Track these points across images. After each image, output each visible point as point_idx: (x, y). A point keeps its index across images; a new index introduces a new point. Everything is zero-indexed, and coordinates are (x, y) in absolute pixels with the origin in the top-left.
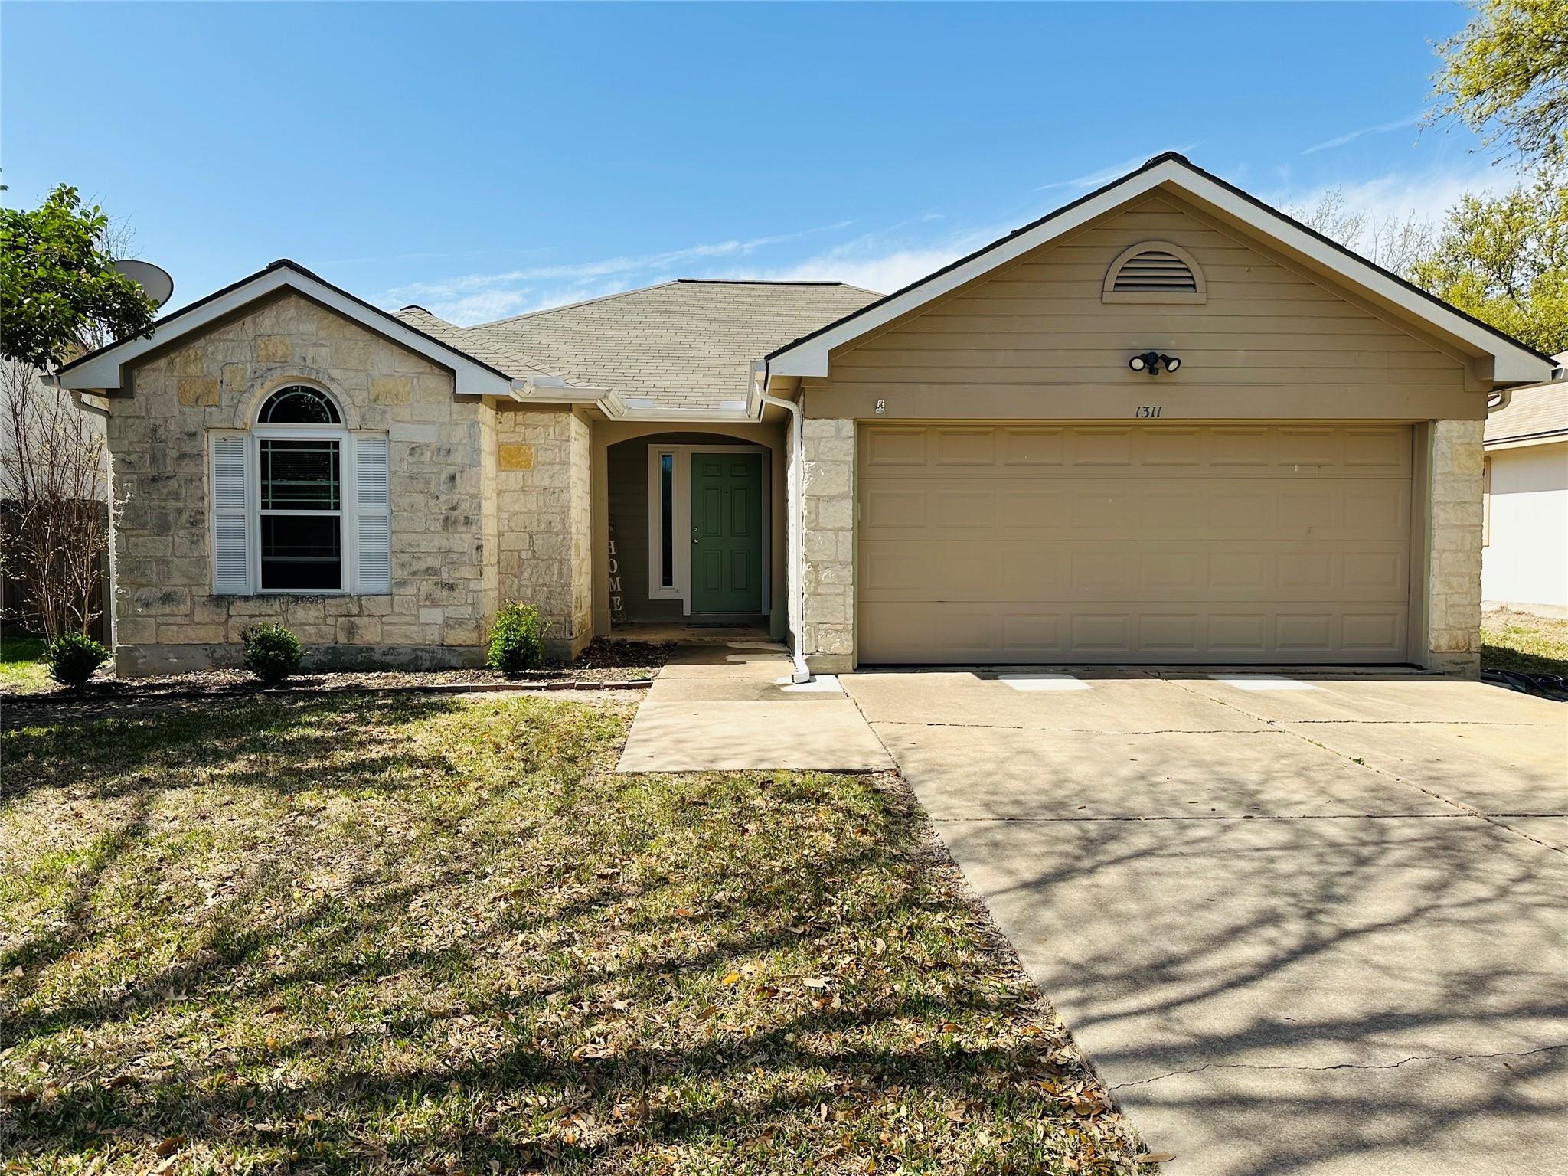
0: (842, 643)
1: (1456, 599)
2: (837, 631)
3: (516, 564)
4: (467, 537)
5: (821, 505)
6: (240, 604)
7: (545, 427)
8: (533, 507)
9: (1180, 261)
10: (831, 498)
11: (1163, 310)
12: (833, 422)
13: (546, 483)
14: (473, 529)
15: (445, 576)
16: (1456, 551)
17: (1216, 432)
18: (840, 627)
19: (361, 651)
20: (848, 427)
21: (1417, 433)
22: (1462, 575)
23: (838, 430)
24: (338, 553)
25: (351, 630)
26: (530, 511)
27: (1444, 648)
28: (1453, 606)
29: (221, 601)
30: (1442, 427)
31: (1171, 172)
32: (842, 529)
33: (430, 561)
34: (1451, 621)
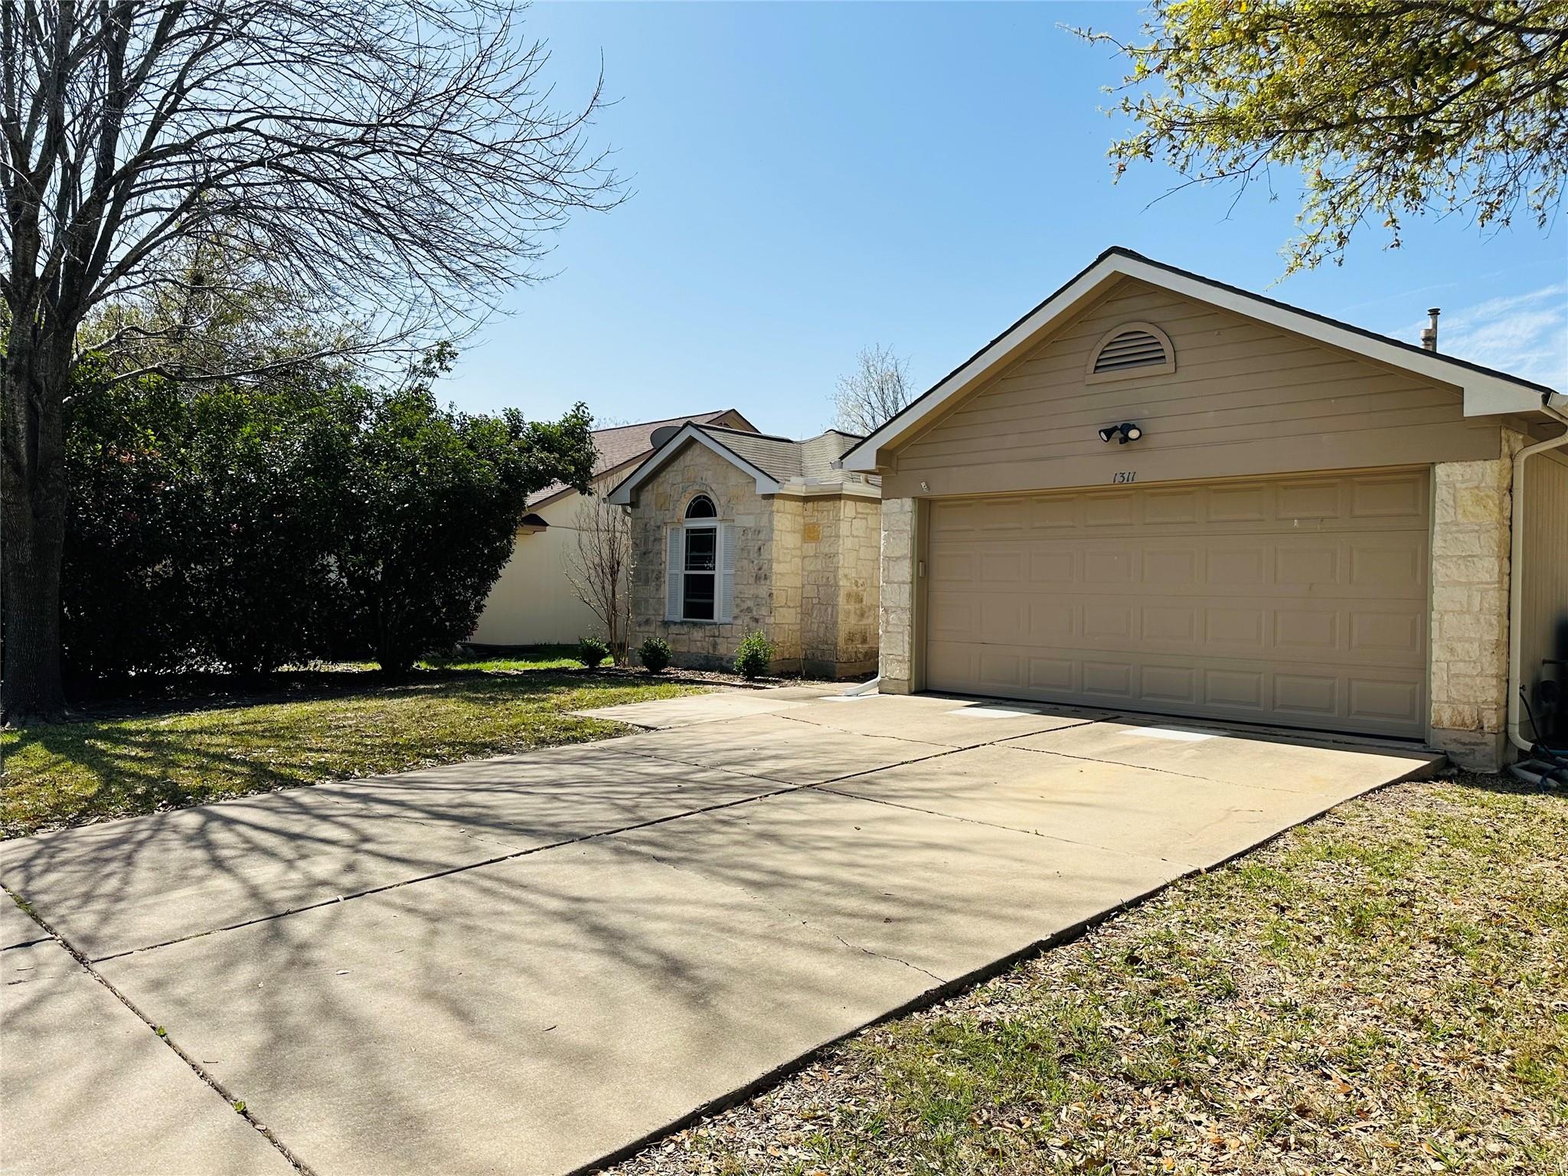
0: (900, 671)
1: (1460, 667)
2: (898, 661)
3: (810, 607)
4: (765, 587)
5: (891, 563)
6: (672, 626)
7: (828, 511)
8: (819, 567)
9: (1152, 337)
10: (898, 558)
11: (1137, 384)
12: (899, 501)
13: (826, 550)
14: (768, 582)
15: (755, 613)
16: (1461, 613)
17: (1215, 491)
18: (900, 658)
19: (718, 659)
20: (908, 504)
22: (1470, 641)
23: (902, 506)
24: (712, 597)
25: (715, 645)
26: (818, 571)
27: (1446, 724)
28: (1457, 676)
29: (666, 624)
30: (1441, 471)
31: (1119, 264)
32: (904, 583)
33: (749, 603)
34: (1454, 694)
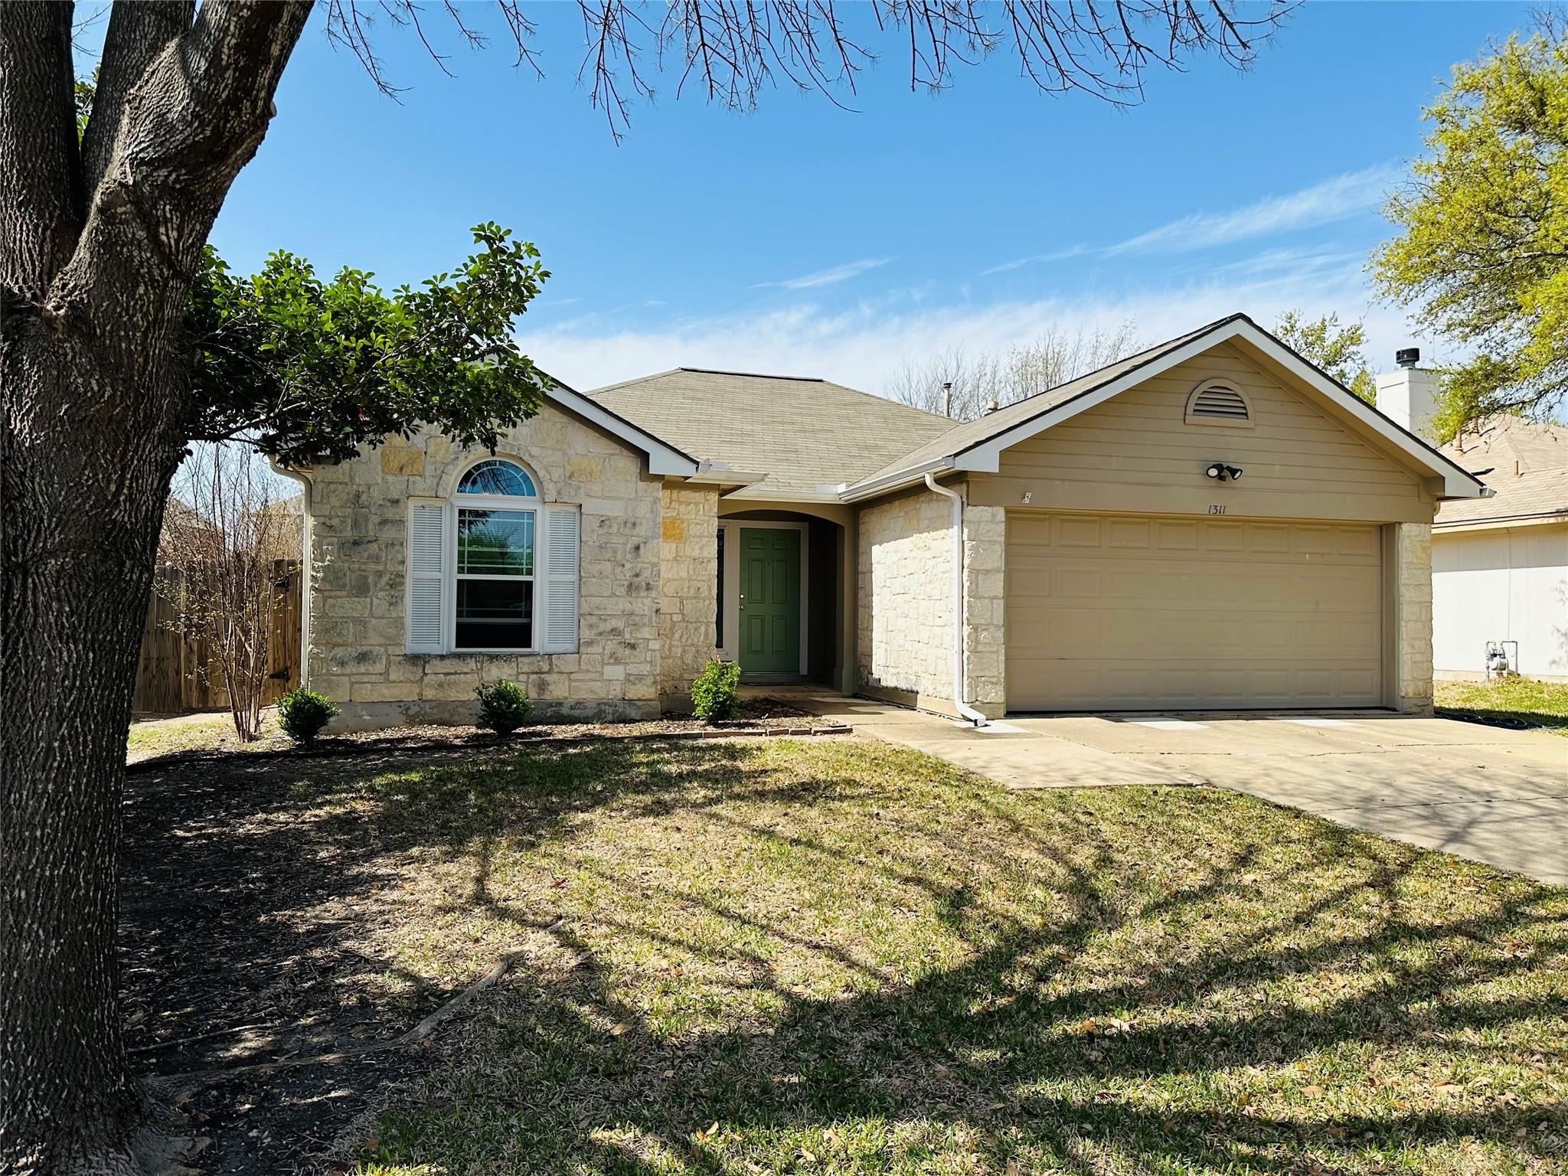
0: (997, 693)
1: (1418, 657)
2: (992, 683)
4: (648, 602)
5: (980, 577)
6: (436, 662)
7: (697, 504)
8: (684, 575)
9: (1236, 395)
10: (987, 572)
11: (1226, 432)
12: (990, 509)
13: (696, 553)
14: (654, 594)
15: (627, 636)
16: (1417, 621)
17: (1254, 527)
18: (995, 680)
19: (550, 705)
20: (1000, 513)
21: (1386, 532)
22: (1420, 639)
23: (994, 515)
24: (529, 614)
25: (542, 686)
26: (681, 578)
27: (1411, 695)
28: (1415, 662)
29: (417, 660)
30: (1405, 527)
31: (1239, 328)
32: (996, 598)
33: (618, 623)
34: (1415, 674)
